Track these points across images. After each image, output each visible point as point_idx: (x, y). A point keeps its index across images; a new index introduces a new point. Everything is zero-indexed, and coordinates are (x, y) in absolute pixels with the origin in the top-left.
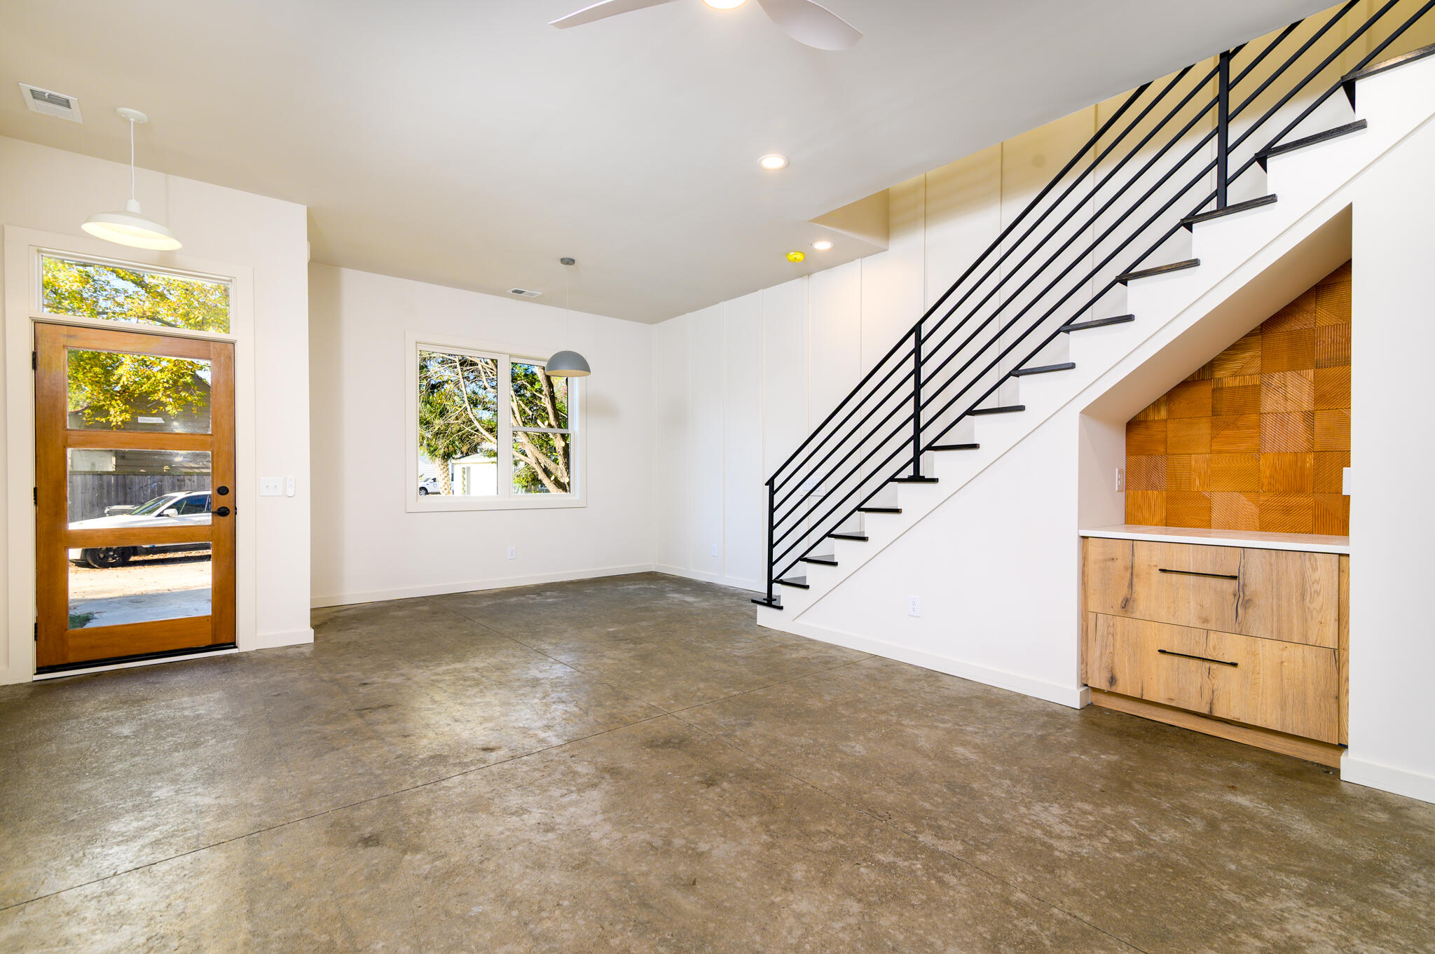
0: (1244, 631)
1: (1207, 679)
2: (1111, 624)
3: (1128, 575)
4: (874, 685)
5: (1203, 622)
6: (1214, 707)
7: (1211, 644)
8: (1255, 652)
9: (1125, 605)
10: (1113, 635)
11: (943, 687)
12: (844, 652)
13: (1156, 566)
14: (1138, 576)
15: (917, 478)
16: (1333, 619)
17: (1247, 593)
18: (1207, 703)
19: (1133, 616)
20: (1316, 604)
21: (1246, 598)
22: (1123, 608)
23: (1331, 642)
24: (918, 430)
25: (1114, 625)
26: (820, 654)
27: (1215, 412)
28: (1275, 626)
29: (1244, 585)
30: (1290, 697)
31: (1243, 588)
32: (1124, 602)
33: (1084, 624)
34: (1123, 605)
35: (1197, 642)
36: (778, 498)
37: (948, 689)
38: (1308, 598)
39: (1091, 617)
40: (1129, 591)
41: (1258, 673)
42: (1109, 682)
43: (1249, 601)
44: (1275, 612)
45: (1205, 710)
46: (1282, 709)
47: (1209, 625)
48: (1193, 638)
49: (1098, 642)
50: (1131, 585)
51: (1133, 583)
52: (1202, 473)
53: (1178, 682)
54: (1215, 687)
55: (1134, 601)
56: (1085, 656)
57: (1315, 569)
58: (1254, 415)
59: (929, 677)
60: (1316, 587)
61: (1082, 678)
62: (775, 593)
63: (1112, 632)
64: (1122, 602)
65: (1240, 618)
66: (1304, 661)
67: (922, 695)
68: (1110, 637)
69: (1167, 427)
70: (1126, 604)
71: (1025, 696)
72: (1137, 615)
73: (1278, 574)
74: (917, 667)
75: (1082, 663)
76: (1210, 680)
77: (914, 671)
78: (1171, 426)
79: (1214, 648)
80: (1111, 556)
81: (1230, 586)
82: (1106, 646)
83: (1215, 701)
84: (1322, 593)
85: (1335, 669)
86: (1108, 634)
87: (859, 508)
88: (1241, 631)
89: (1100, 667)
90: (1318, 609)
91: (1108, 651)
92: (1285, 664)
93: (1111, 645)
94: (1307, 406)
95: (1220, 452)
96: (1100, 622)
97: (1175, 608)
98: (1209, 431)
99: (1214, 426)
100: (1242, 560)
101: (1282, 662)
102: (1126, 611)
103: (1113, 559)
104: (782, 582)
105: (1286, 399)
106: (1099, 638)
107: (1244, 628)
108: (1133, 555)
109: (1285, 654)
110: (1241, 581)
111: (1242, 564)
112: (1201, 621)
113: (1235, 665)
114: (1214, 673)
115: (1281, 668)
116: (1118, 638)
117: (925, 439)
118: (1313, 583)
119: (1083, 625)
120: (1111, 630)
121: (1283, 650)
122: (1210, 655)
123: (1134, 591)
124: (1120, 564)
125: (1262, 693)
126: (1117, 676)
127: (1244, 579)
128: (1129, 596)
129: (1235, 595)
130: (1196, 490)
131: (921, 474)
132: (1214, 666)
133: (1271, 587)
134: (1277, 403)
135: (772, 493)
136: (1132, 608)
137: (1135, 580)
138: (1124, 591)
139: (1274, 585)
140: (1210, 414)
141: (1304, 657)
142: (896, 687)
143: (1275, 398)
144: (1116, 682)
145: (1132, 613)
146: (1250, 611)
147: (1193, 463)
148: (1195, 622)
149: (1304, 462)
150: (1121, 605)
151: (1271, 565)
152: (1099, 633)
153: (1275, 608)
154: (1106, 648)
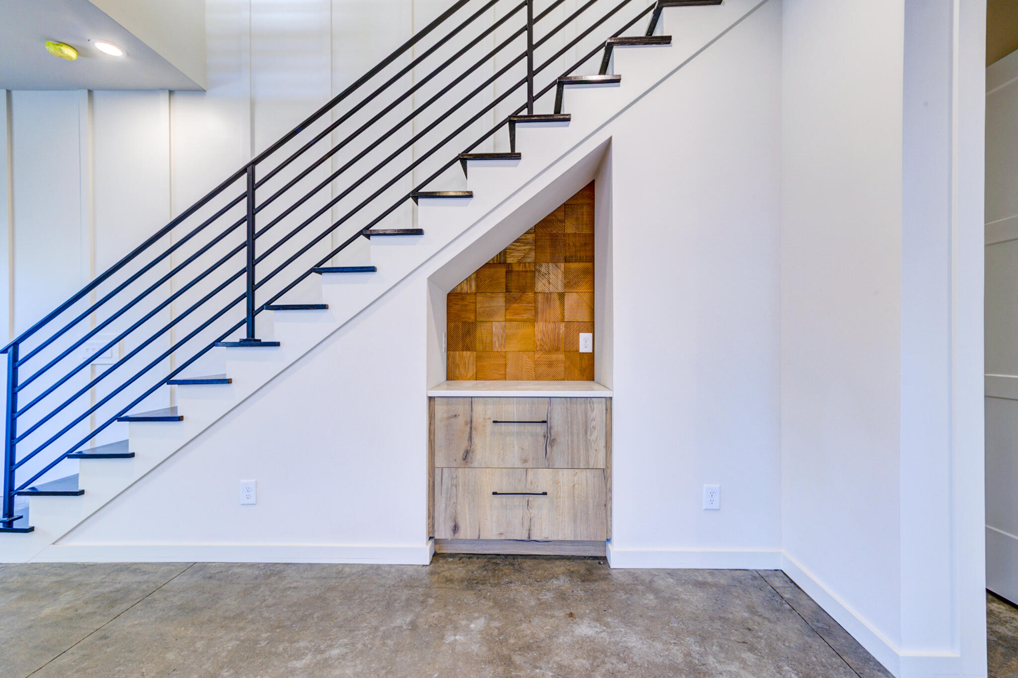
0: (550, 465)
1: (527, 510)
2: (455, 477)
3: (468, 429)
4: (193, 624)
5: (524, 463)
6: (531, 532)
7: (529, 480)
8: (558, 480)
9: (466, 457)
10: (456, 486)
11: (290, 588)
12: (145, 573)
13: (490, 419)
14: (475, 429)
15: (251, 341)
16: (603, 447)
17: (553, 434)
18: (527, 530)
19: (472, 465)
20: (593, 438)
21: (552, 438)
22: (464, 460)
23: (601, 465)
24: (252, 287)
25: (456, 477)
26: (100, 590)
27: (508, 290)
28: (570, 458)
29: (551, 428)
30: (579, 511)
31: (550, 429)
32: (465, 454)
33: (431, 480)
34: (464, 457)
35: (519, 480)
36: (25, 371)
37: (295, 588)
38: (589, 433)
39: (438, 472)
40: (469, 444)
41: (560, 497)
42: (453, 530)
43: (554, 440)
44: (570, 447)
45: (525, 537)
46: (574, 522)
47: (528, 464)
48: (517, 477)
49: (444, 495)
50: (470, 438)
51: (472, 436)
52: (500, 337)
53: (506, 517)
54: (532, 515)
55: (472, 452)
56: (431, 511)
57: (593, 410)
58: (531, 293)
59: (269, 576)
60: (594, 424)
61: (429, 532)
62: (17, 511)
63: (455, 484)
64: (463, 455)
65: (548, 455)
66: (587, 482)
67: (266, 614)
68: (454, 487)
69: (476, 299)
70: (467, 455)
71: (379, 567)
72: (476, 464)
73: (571, 417)
74: (253, 565)
75: (429, 518)
76: (528, 510)
77: (249, 572)
78: (479, 298)
79: (531, 483)
80: (454, 414)
81: (540, 429)
82: (450, 497)
83: (532, 528)
84: (597, 427)
85: (604, 484)
86: (452, 485)
87: (168, 380)
88: (549, 465)
89: (445, 518)
90: (594, 440)
91: (452, 502)
92: (576, 486)
93: (455, 496)
94: (561, 289)
95: (511, 320)
96: (446, 475)
97: (503, 453)
98: (504, 304)
99: (508, 301)
100: (549, 408)
101: (574, 486)
102: (466, 462)
103: (456, 416)
104: (35, 493)
105: (549, 283)
106: (444, 491)
107: (551, 462)
108: (472, 411)
109: (576, 478)
110: (549, 424)
111: (549, 411)
112: (522, 461)
113: (545, 494)
114: (531, 504)
115: (574, 489)
116: (460, 488)
117: (262, 296)
118: (592, 421)
119: (429, 481)
120: (454, 482)
121: (575, 475)
122: (528, 489)
123: (472, 443)
124: (461, 420)
125: (562, 513)
126: (459, 524)
127: (551, 423)
128: (469, 448)
129: (545, 436)
130: (496, 350)
131: (256, 337)
132: (531, 498)
133: (567, 427)
134: (545, 286)
135: (15, 364)
136: (472, 459)
137: (474, 433)
138: (465, 444)
139: (569, 425)
140: (504, 291)
141: (587, 478)
142: (227, 614)
143: (544, 281)
144: (458, 529)
145: (471, 463)
146: (555, 448)
147: (494, 329)
148: (518, 463)
149: (559, 329)
150: (463, 457)
151: (567, 409)
152: (444, 487)
153: (570, 443)
154: (450, 500)
